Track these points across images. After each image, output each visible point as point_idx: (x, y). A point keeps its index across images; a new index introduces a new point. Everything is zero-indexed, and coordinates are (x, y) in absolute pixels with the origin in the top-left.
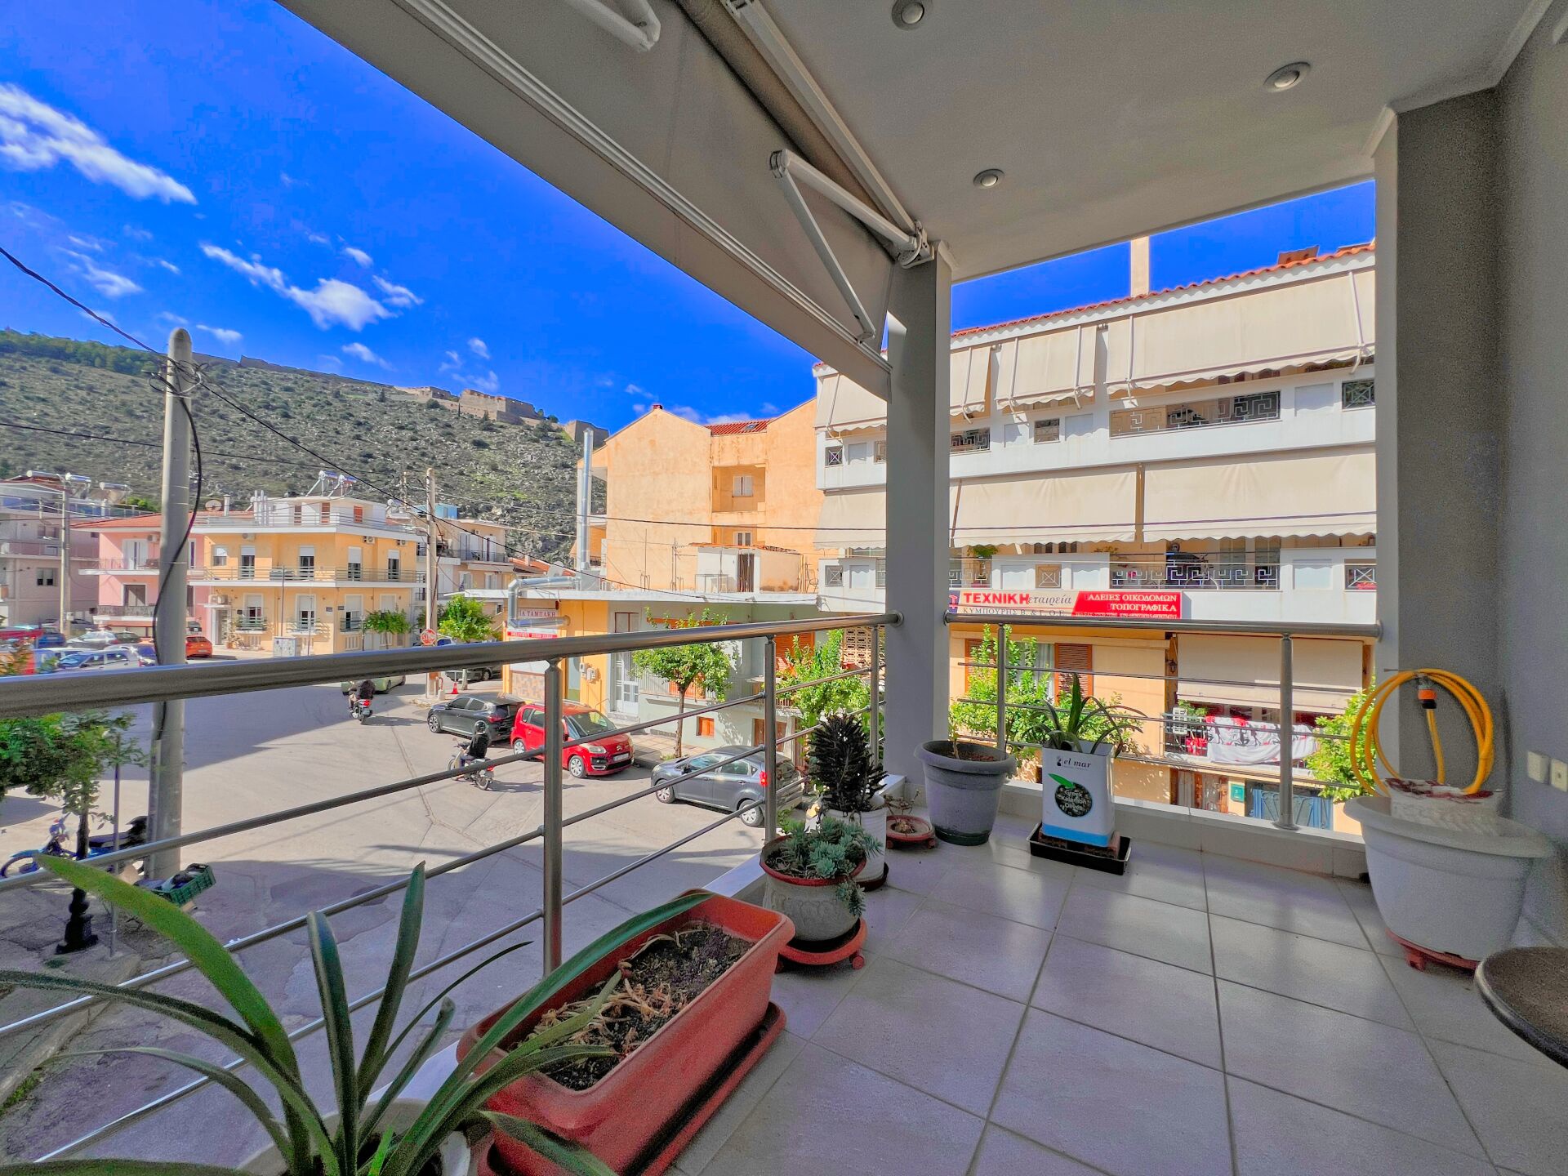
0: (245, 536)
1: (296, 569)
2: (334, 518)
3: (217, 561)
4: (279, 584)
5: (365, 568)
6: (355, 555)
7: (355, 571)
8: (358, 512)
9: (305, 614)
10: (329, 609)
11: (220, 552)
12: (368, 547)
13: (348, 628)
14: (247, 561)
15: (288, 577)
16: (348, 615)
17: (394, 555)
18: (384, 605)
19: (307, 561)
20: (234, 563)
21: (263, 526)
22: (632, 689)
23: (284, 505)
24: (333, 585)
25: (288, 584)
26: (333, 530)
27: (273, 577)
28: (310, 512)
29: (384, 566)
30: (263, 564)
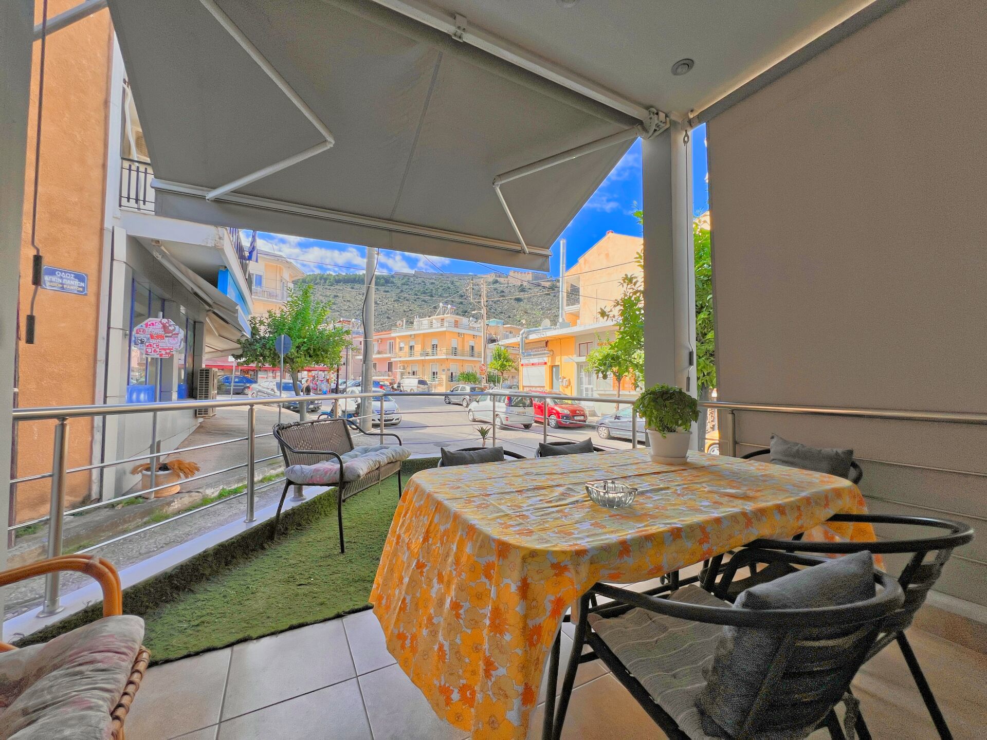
0: (411, 335)
1: (430, 350)
2: (446, 324)
3: (401, 349)
4: (423, 358)
5: (459, 348)
6: (454, 343)
7: (455, 352)
8: (456, 322)
9: (434, 373)
10: (443, 370)
11: (402, 345)
12: (460, 339)
13: (452, 381)
14: (411, 348)
15: (427, 355)
16: (452, 374)
17: (472, 343)
18: (468, 369)
19: (434, 347)
20: (407, 349)
21: (418, 330)
22: (590, 391)
23: (425, 321)
24: (444, 357)
25: (427, 358)
26: (444, 329)
27: (421, 355)
28: (436, 324)
29: (468, 349)
30: (418, 348)
